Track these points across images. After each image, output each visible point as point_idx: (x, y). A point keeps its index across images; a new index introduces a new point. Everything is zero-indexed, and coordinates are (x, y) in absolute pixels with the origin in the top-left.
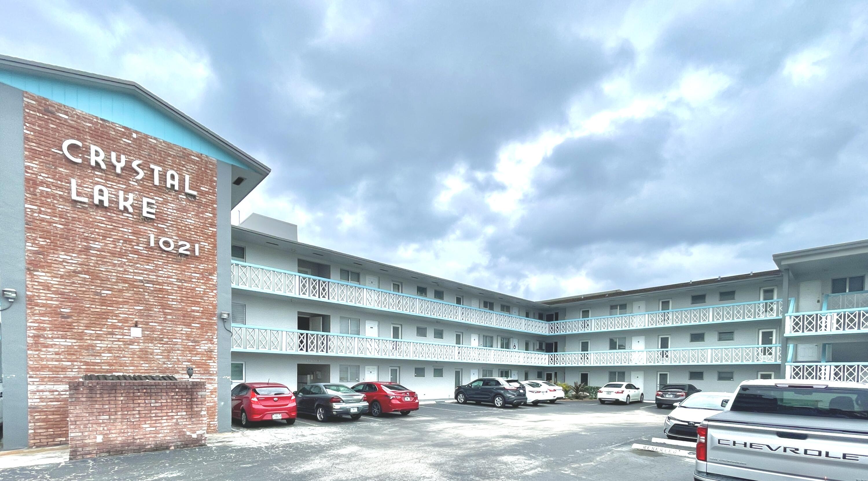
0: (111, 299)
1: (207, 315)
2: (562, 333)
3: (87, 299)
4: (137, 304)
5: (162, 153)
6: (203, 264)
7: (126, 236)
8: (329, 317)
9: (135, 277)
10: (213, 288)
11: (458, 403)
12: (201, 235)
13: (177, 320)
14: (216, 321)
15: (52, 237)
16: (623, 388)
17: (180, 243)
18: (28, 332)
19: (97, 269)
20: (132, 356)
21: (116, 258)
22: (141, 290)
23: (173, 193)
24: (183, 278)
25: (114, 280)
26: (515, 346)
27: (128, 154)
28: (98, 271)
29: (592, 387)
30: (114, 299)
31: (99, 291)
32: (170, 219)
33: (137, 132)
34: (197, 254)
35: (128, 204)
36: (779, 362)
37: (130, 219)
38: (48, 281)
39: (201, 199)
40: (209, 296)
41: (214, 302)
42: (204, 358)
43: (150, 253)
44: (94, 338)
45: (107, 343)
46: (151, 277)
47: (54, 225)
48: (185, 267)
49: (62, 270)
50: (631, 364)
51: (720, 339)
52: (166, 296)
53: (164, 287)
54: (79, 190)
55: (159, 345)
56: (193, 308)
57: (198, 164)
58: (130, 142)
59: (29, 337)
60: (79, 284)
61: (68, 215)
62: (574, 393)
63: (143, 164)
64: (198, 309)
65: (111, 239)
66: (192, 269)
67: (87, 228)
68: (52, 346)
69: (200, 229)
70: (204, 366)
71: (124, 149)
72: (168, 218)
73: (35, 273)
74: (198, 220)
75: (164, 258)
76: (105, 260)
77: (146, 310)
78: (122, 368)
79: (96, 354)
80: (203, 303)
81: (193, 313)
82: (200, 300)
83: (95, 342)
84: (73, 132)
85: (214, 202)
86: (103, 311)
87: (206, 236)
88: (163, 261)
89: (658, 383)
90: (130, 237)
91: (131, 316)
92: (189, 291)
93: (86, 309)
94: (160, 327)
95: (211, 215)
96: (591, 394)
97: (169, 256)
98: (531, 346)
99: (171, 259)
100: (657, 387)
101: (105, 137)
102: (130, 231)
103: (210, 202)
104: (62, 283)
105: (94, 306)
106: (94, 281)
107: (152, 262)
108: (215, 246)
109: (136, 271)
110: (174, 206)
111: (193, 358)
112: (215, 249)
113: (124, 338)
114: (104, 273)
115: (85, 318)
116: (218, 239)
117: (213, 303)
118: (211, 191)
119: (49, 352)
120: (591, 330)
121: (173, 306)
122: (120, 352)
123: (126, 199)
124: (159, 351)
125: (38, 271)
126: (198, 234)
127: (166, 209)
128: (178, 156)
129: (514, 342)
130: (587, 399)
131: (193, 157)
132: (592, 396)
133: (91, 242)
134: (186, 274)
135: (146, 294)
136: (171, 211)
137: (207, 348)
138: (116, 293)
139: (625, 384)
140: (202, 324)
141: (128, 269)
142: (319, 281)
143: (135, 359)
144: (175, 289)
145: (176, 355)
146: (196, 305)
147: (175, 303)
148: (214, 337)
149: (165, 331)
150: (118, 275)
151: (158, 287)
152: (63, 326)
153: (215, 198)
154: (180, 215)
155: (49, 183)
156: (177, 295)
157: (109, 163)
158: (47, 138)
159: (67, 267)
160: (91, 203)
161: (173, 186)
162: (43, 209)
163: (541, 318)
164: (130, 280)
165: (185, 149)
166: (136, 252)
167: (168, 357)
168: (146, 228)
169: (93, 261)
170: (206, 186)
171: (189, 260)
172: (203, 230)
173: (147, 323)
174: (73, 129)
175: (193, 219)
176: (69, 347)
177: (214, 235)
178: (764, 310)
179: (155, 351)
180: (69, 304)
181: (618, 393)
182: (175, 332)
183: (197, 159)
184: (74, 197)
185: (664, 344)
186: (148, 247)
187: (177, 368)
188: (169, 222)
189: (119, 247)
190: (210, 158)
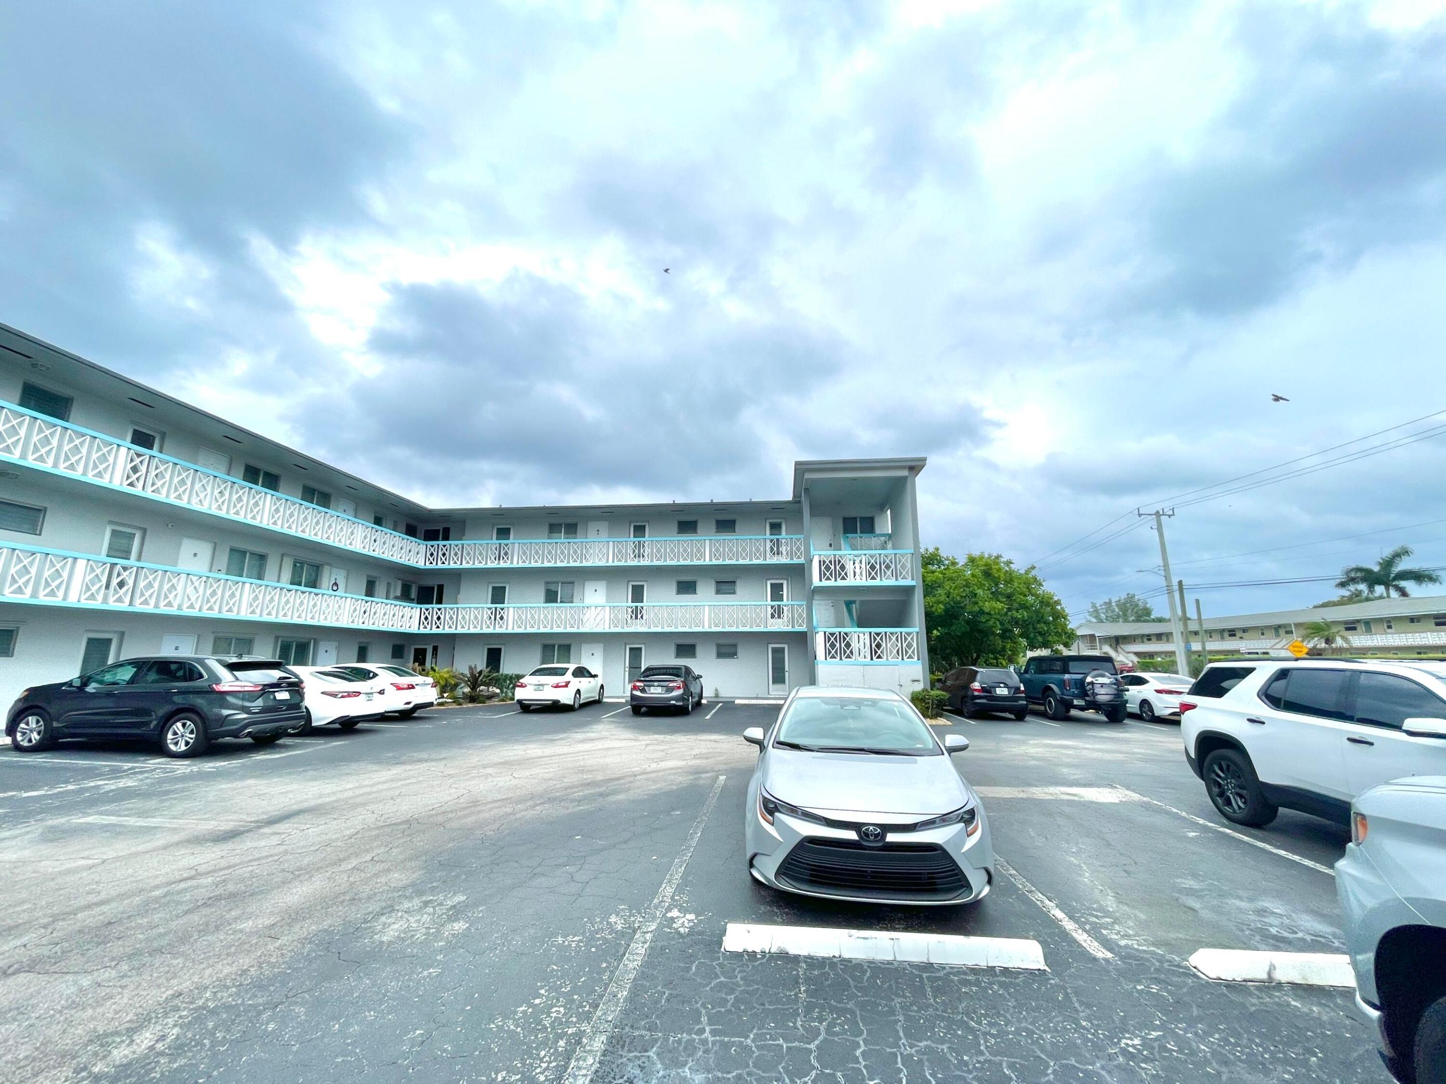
16: (568, 676)
26: (335, 584)
29: (506, 676)
36: (805, 627)
50: (582, 630)
51: (718, 592)
62: (467, 690)
89: (627, 665)
96: (505, 690)
100: (625, 671)
120: (512, 563)
130: (495, 702)
132: (506, 693)
139: (572, 667)
163: (411, 531)
178: (770, 548)
181: (557, 686)
185: (638, 594)
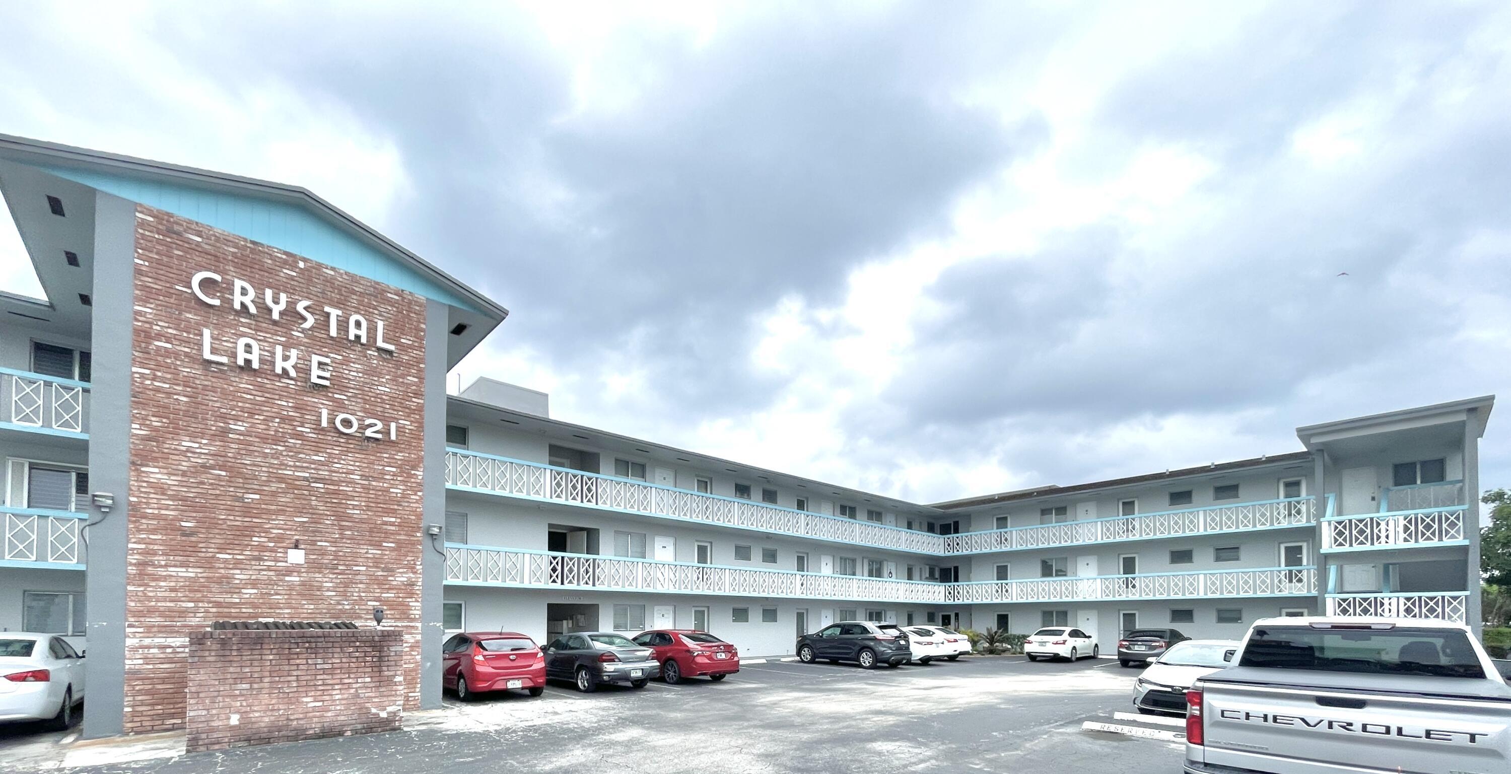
0: (258, 506)
1: (406, 529)
2: (965, 552)
3: (222, 507)
4: (299, 515)
5: (343, 289)
6: (401, 452)
7: (285, 413)
8: (596, 531)
9: (296, 474)
10: (416, 489)
11: (803, 661)
12: (400, 409)
13: (359, 538)
14: (420, 539)
15: (172, 415)
16: (1065, 636)
17: (368, 422)
18: (129, 557)
19: (239, 461)
20: (288, 592)
21: (269, 446)
22: (305, 492)
23: (358, 348)
24: (371, 474)
25: (264, 478)
26: (890, 573)
27: (291, 291)
28: (240, 466)
29: (1015, 636)
30: (263, 506)
31: (240, 495)
32: (352, 386)
33: (305, 260)
34: (393, 437)
35: (288, 365)
36: (1314, 593)
37: (291, 386)
38: (162, 481)
39: (401, 356)
40: (410, 501)
41: (418, 510)
42: (401, 595)
43: (320, 437)
44: (231, 566)
45: (251, 573)
46: (321, 472)
47: (175, 397)
48: (374, 458)
49: (184, 464)
50: (1076, 599)
51: (1218, 559)
52: (344, 501)
53: (341, 488)
54: (214, 345)
55: (331, 576)
56: (385, 519)
57: (397, 305)
58: (294, 274)
59: (131, 564)
60: (211, 484)
61: (198, 382)
62: (987, 645)
63: (315, 307)
64: (393, 520)
65: (261, 418)
66: (385, 460)
67: (226, 401)
68: (165, 578)
69: (398, 400)
70: (400, 607)
71: (285, 285)
72: (349, 385)
73: (143, 469)
74: (396, 388)
75: (342, 444)
76: (251, 448)
77: (312, 523)
78: (273, 611)
79: (232, 590)
80: (400, 512)
81: (385, 527)
82: (396, 507)
83: (232, 572)
84: (208, 261)
85: (420, 361)
86: (246, 524)
87: (407, 410)
88: (340, 448)
89: (1122, 628)
90: (291, 414)
91: (288, 533)
92: (380, 493)
93: (220, 522)
94: (334, 549)
95: (416, 380)
96: (1014, 646)
97: (350, 441)
98: (916, 573)
99: (352, 446)
100: (1119, 634)
101: (257, 267)
102: (290, 405)
103: (415, 360)
104: (184, 484)
105: (232, 518)
106: (233, 479)
107: (323, 450)
108: (421, 426)
109: (297, 464)
110: (359, 366)
111: (384, 595)
112: (421, 429)
113: (278, 565)
114: (249, 468)
115: (217, 536)
116: (426, 414)
117: (416, 511)
118: (416, 344)
119: (161, 587)
120: (1011, 547)
121: (355, 516)
122: (270, 587)
123: (286, 358)
124: (331, 585)
125: (147, 466)
126: (396, 408)
127: (347, 372)
128: (367, 294)
129: (887, 568)
130: (1007, 655)
131: (389, 295)
132: (1015, 649)
133: (231, 422)
134: (376, 467)
135: (314, 498)
136: (355, 374)
137: (405, 579)
138: (267, 498)
139: (1068, 630)
140: (397, 542)
141: (286, 462)
142: (582, 476)
143: (294, 597)
144: (357, 490)
145: (357, 590)
146: (391, 515)
147: (358, 512)
148: (419, 563)
149: (341, 554)
150: (271, 470)
151: (332, 487)
152: (184, 549)
153: (422, 354)
154: (368, 381)
155: (169, 335)
156: (361, 499)
157: (262, 306)
158: (169, 270)
159: (192, 459)
160: (232, 364)
161: (358, 337)
162: (159, 374)
163: (931, 529)
164: (290, 477)
165: (378, 283)
166: (299, 436)
167: (344, 595)
168: (316, 400)
169: (233, 451)
170: (408, 337)
171: (381, 447)
172: (403, 401)
173: (314, 543)
174: (209, 257)
175: (387, 386)
176: (192, 580)
177: (420, 409)
178: (1286, 513)
179: (325, 584)
180: (194, 515)
181: (1057, 643)
182: (355, 555)
183: (396, 297)
184: (207, 355)
185: (1129, 567)
186: (319, 429)
187: (358, 611)
188: (351, 390)
189: (273, 429)
190: (416, 296)
